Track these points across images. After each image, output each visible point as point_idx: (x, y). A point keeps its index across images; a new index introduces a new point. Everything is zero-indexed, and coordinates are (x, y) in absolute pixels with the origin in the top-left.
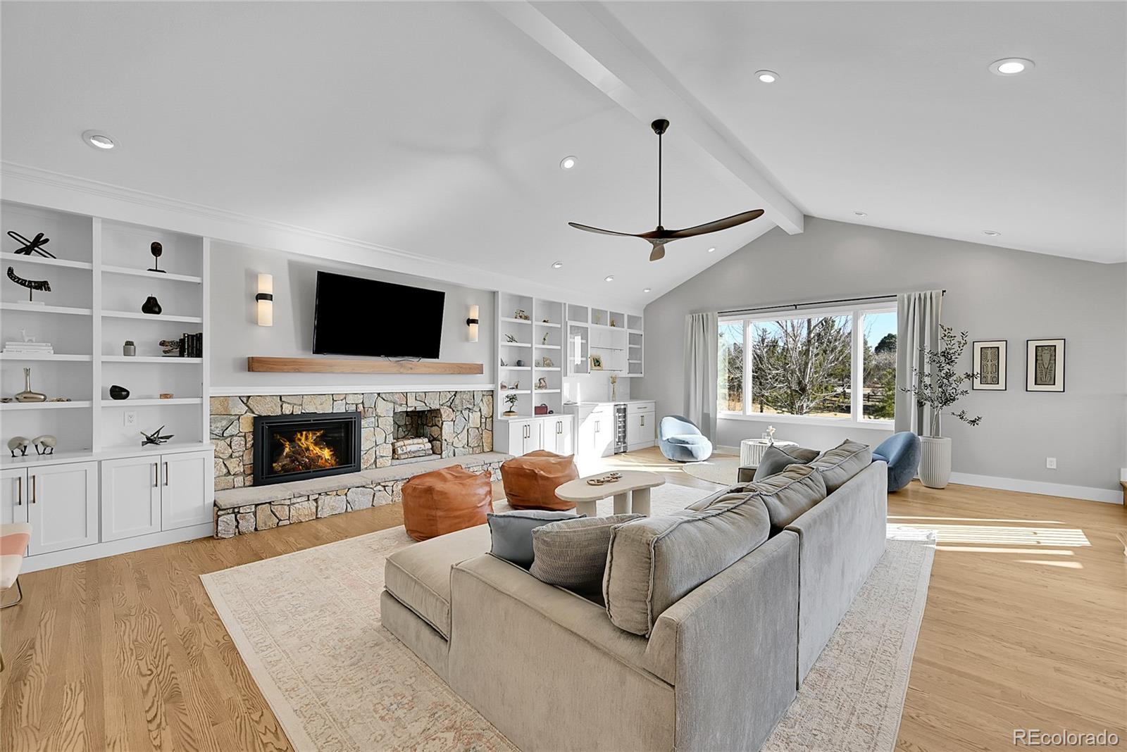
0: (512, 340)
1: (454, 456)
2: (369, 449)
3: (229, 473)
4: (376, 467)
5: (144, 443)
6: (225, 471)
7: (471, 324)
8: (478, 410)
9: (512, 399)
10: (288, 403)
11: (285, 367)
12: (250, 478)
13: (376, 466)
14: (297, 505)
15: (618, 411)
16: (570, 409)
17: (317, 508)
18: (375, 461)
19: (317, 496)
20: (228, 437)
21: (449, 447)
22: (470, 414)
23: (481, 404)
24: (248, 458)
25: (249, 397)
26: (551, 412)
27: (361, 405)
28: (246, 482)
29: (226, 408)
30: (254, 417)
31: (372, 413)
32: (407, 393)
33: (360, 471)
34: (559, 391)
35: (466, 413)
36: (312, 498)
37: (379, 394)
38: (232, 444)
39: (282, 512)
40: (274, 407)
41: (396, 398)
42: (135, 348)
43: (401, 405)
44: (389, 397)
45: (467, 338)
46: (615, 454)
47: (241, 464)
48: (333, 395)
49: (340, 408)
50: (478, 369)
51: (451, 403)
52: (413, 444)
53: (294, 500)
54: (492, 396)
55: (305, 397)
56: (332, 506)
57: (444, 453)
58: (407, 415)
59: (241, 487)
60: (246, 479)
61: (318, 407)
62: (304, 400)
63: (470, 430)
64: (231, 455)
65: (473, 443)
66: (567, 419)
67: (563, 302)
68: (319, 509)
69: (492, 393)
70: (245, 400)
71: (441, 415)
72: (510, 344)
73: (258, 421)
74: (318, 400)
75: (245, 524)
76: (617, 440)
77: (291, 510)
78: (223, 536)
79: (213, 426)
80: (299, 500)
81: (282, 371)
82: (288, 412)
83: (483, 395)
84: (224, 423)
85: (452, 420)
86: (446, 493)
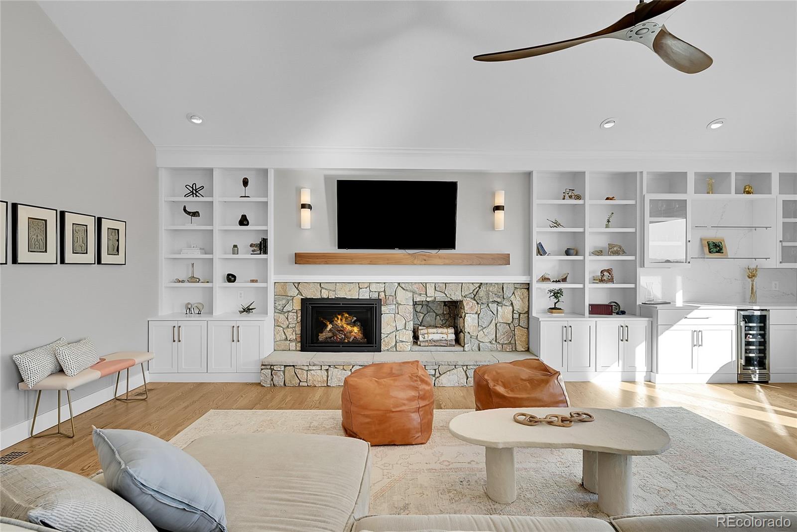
0: (557, 224)
1: (479, 350)
2: (390, 333)
3: (286, 339)
4: (396, 351)
5: (241, 312)
6: (284, 337)
7: (495, 211)
8: (508, 304)
9: (557, 294)
10: (326, 289)
11: (317, 260)
12: (299, 345)
13: (396, 349)
14: (312, 372)
15: (748, 319)
16: (648, 311)
17: (328, 377)
18: (396, 345)
19: (327, 367)
20: (286, 312)
21: (472, 340)
22: (499, 308)
23: (512, 298)
24: (298, 330)
25: (300, 283)
26: (623, 313)
27: (383, 293)
28: (297, 347)
29: (285, 291)
30: (302, 299)
31: (393, 301)
32: (426, 283)
33: (380, 352)
34: (632, 286)
35: (493, 307)
36: (324, 368)
37: (399, 284)
38: (289, 318)
39: (303, 375)
40: (316, 292)
41: (415, 288)
42: (238, 250)
43: (420, 295)
44: (409, 287)
45: (492, 226)
46: (739, 382)
47: (294, 333)
48: (359, 283)
49: (365, 295)
50: (505, 260)
51: (475, 296)
52: (437, 333)
53: (311, 368)
54: (528, 289)
55: (338, 284)
56: (340, 378)
57: (466, 346)
58: (445, 305)
59: (294, 350)
60: (297, 345)
61: (347, 293)
62: (337, 287)
63: (498, 325)
64: (288, 326)
65: (502, 339)
66: (638, 325)
67: (638, 170)
68: (329, 378)
69: (528, 287)
70: (296, 285)
71: (464, 307)
72: (555, 229)
73: (304, 301)
74: (348, 287)
75: (277, 379)
76: (743, 362)
77: (308, 375)
78: (263, 385)
79: (277, 303)
80: (314, 368)
81: (315, 263)
82: (325, 296)
83: (516, 288)
84: (284, 302)
85: (476, 313)
86: (357, 389)
